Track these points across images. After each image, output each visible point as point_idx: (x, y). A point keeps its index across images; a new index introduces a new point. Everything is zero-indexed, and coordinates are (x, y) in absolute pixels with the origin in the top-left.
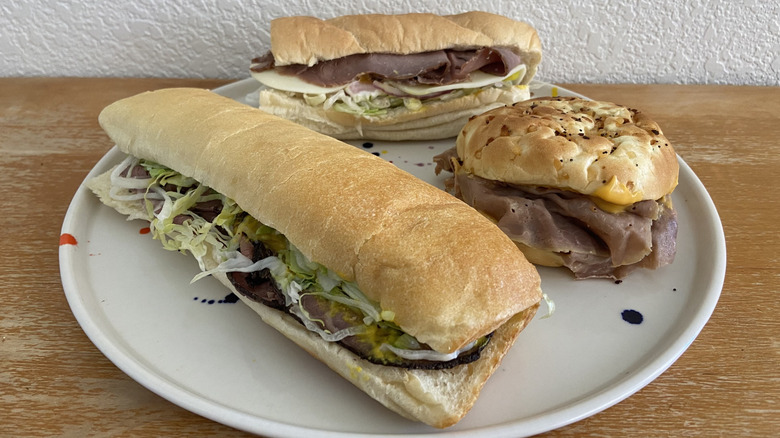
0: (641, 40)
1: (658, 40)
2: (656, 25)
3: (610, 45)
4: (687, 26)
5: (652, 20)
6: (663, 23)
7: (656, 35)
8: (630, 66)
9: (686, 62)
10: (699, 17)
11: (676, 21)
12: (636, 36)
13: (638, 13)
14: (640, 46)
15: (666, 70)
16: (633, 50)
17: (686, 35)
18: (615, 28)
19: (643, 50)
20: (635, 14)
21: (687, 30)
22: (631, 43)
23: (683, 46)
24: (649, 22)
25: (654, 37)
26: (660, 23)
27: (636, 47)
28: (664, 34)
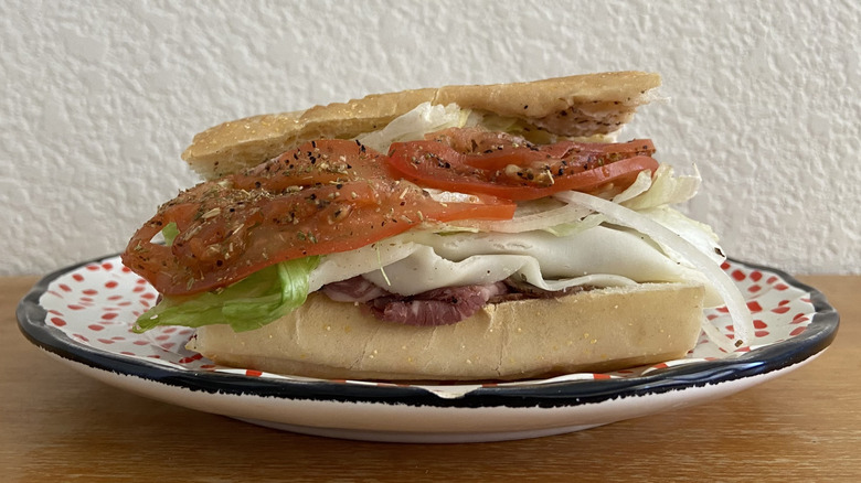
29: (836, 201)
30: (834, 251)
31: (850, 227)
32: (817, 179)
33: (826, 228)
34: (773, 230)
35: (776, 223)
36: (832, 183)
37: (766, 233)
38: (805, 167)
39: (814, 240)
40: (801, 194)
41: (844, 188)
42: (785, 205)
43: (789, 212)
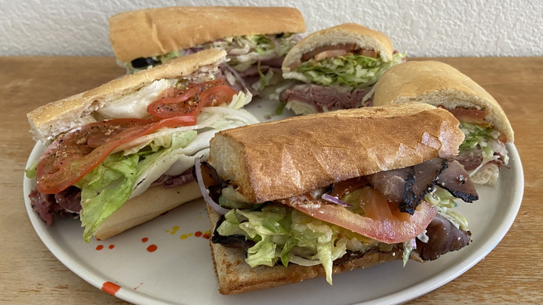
0: (449, 24)
1: (462, 25)
2: (460, 14)
3: (427, 28)
4: (482, 14)
5: (457, 10)
6: (465, 12)
7: (461, 21)
8: (442, 43)
9: (483, 40)
10: (491, 7)
11: (475, 11)
12: (446, 21)
13: (446, 5)
14: (449, 29)
15: (468, 47)
16: (444, 32)
17: (482, 21)
18: (431, 16)
19: (451, 32)
20: (444, 6)
21: (483, 18)
22: (443, 27)
23: (480, 29)
24: (455, 11)
25: (459, 23)
26: (463, 12)
27: (446, 30)
28: (466, 20)
29: (480, 23)
30: (474, 45)
31: (483, 34)
32: (473, 12)
33: (472, 34)
34: (447, 35)
35: (450, 33)
36: (479, 14)
37: (444, 37)
38: (468, 6)
39: (466, 41)
40: (464, 20)
41: (485, 16)
42: (455, 24)
43: (457, 27)
